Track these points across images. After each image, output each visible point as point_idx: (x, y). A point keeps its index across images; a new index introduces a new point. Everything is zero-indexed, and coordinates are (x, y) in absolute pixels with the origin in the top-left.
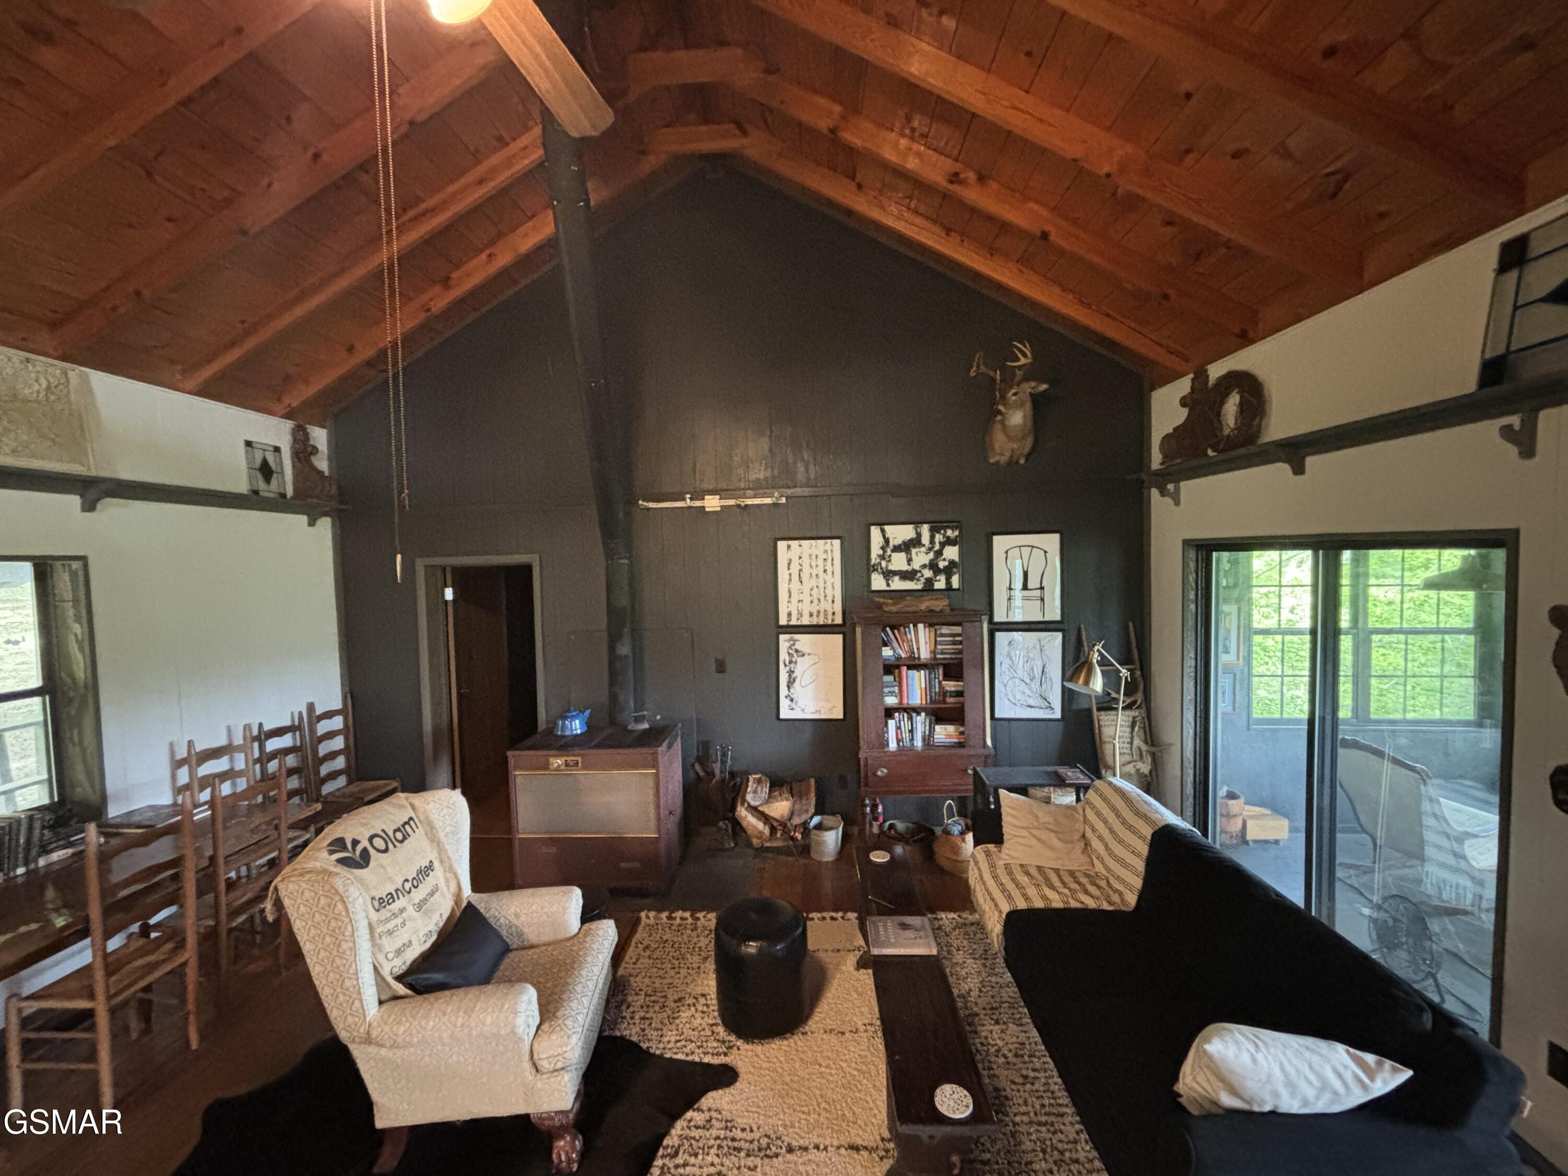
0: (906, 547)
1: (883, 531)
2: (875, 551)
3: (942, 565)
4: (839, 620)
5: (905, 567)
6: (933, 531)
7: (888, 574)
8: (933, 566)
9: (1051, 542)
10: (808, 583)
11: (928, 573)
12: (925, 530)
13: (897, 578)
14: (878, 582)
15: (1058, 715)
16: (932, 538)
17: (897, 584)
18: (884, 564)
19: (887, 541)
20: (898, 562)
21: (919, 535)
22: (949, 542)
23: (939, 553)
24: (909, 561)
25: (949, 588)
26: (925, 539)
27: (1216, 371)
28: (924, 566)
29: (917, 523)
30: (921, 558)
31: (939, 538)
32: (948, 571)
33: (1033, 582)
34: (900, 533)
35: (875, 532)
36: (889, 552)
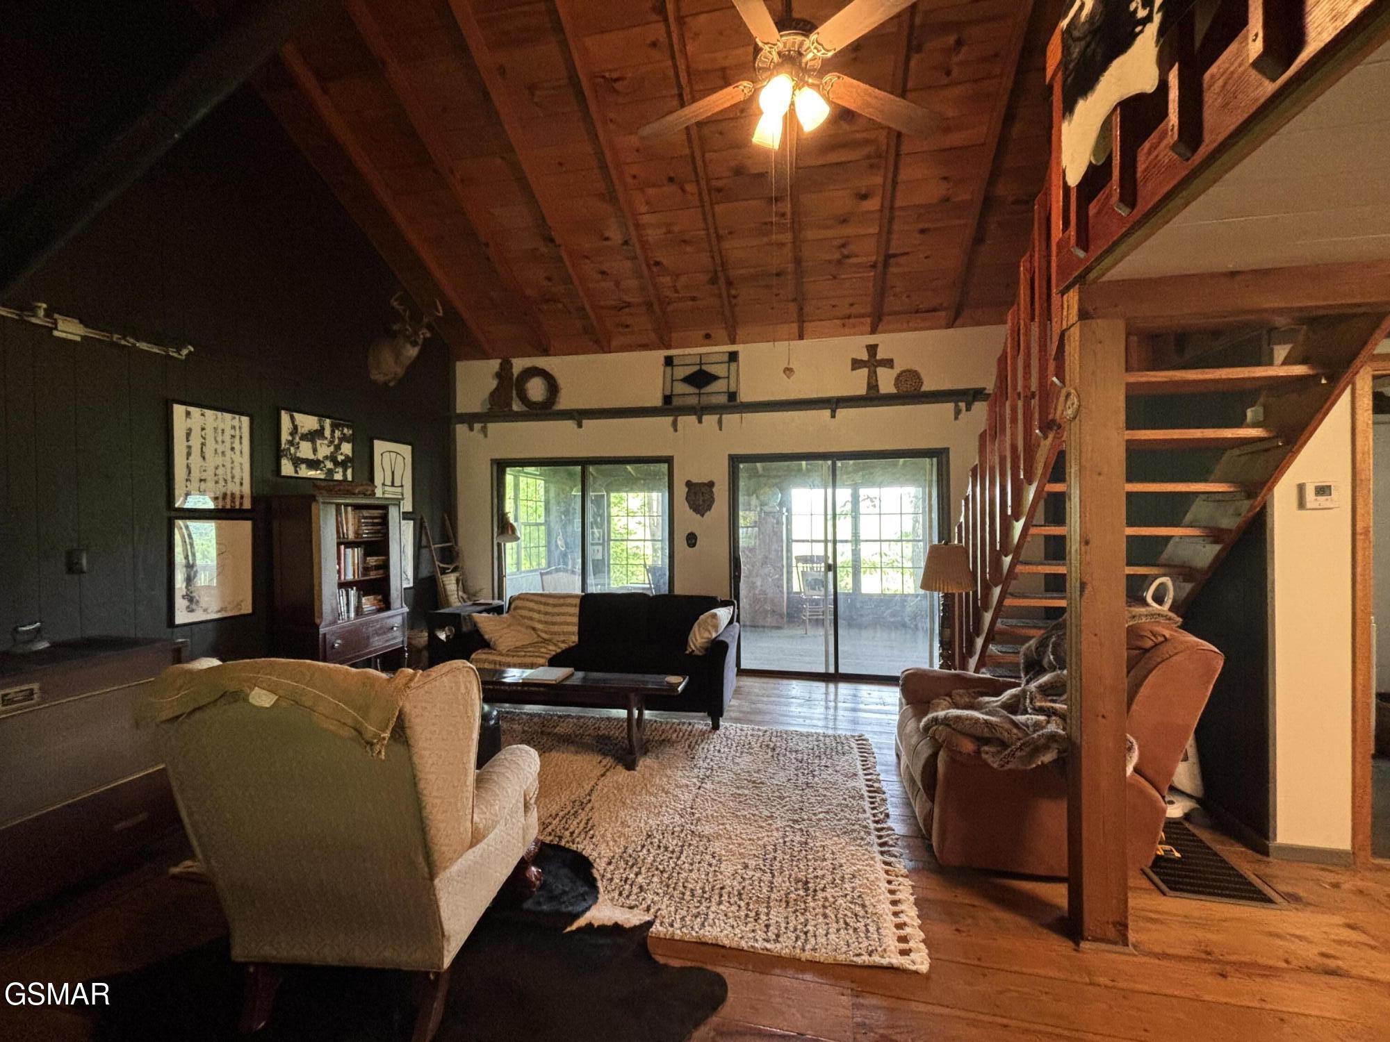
0: (313, 436)
1: (292, 418)
2: (285, 436)
3: (340, 458)
4: (247, 505)
5: (311, 457)
6: (334, 427)
7: (297, 462)
8: (333, 458)
9: (406, 450)
10: (212, 461)
11: (329, 465)
12: (328, 421)
13: (303, 466)
14: (287, 468)
15: (411, 585)
16: (333, 432)
17: (305, 472)
18: (292, 450)
19: (295, 427)
20: (305, 450)
21: (323, 428)
22: (344, 439)
23: (338, 448)
24: (315, 451)
25: (345, 479)
26: (327, 433)
27: (519, 364)
28: (326, 457)
29: (321, 415)
30: (324, 450)
31: (337, 433)
32: (344, 465)
33: (397, 483)
34: (308, 422)
35: (285, 417)
36: (297, 439)
